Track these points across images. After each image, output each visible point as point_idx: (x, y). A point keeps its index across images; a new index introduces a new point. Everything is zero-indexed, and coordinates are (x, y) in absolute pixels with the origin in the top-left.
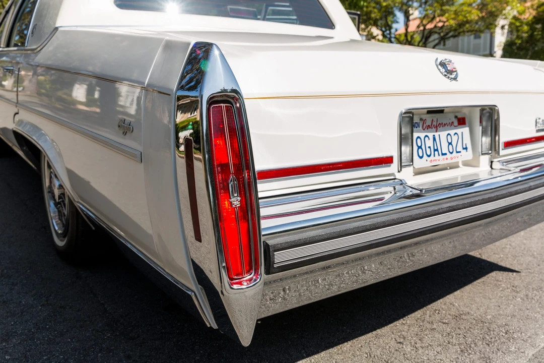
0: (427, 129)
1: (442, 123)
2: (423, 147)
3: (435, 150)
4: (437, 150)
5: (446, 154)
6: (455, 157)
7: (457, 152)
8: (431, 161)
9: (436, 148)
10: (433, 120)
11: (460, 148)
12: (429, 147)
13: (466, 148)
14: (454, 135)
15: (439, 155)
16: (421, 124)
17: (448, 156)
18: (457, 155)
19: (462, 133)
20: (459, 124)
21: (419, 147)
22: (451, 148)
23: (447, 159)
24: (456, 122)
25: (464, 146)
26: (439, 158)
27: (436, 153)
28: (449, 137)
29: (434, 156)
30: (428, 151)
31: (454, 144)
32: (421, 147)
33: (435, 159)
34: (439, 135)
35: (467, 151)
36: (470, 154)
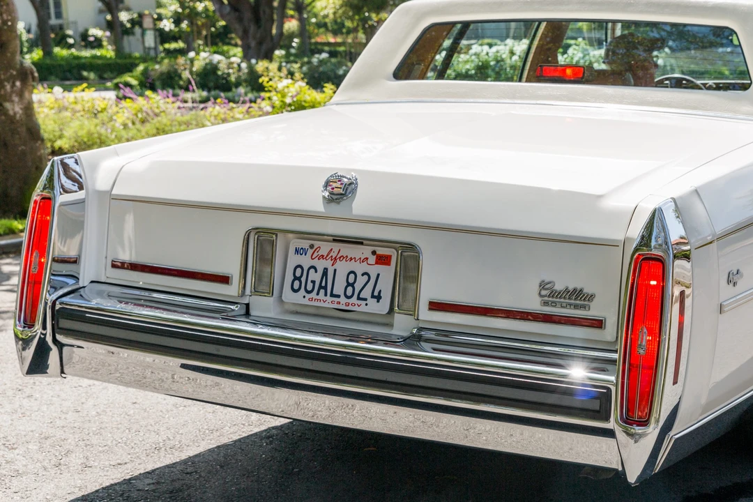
0: (319, 259)
1: (347, 257)
2: (303, 279)
3: (320, 287)
4: (325, 288)
5: (338, 296)
6: (353, 305)
7: (359, 298)
8: (311, 299)
9: (323, 284)
10: (331, 250)
11: (367, 293)
12: (313, 282)
13: (378, 298)
14: (363, 275)
15: (326, 295)
16: (310, 252)
17: (343, 300)
18: (360, 302)
19: (378, 275)
20: (377, 263)
21: (296, 278)
22: (350, 289)
23: (339, 303)
24: (372, 259)
25: (376, 294)
26: (325, 298)
27: (322, 291)
28: (352, 276)
29: (318, 294)
30: (310, 287)
31: (358, 286)
32: (299, 279)
33: (318, 297)
34: (335, 270)
35: (378, 301)
36: (383, 306)
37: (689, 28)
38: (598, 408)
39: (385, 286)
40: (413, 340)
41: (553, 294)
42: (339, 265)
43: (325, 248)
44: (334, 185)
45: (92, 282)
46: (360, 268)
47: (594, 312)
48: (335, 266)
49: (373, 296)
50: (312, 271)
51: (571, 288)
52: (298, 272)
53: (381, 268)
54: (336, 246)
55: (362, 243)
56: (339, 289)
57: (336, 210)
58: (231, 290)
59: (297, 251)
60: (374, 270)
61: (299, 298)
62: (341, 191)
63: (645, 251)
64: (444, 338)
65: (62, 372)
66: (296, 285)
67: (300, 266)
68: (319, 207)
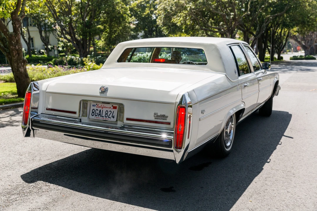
0: (99, 108)
1: (106, 107)
2: (95, 113)
3: (99, 115)
5: (104, 117)
6: (107, 119)
7: (109, 117)
8: (97, 118)
9: (100, 114)
11: (111, 116)
12: (97, 113)
13: (114, 117)
14: (110, 111)
15: (100, 116)
16: (96, 106)
17: (105, 118)
18: (109, 118)
21: (93, 112)
22: (106, 115)
23: (104, 119)
24: (112, 107)
25: (113, 116)
26: (100, 117)
27: (99, 116)
28: (107, 112)
30: (96, 115)
31: (108, 114)
32: (94, 112)
33: (98, 117)
36: (115, 119)
37: (192, 49)
38: (169, 145)
39: (115, 114)
40: (122, 128)
41: (158, 116)
42: (104, 109)
43: (100, 105)
44: (102, 89)
45: (41, 113)
46: (109, 110)
47: (168, 120)
49: (112, 117)
50: (97, 110)
51: (162, 115)
52: (93, 110)
53: (114, 110)
54: (103, 104)
55: (109, 104)
56: (104, 115)
57: (103, 95)
58: (76, 115)
59: (93, 106)
60: (112, 110)
61: (94, 117)
62: (104, 90)
63: (181, 105)
64: (130, 127)
65: (34, 136)
66: (93, 114)
67: (94, 109)
68: (99, 94)
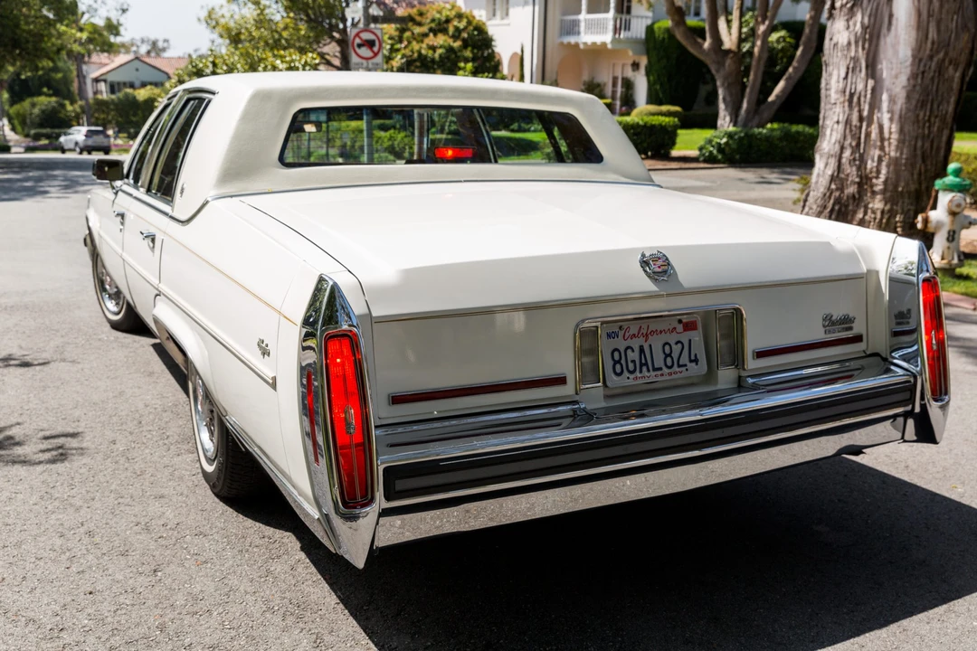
1: (656, 330)
2: (623, 362)
3: (641, 365)
4: (646, 364)
5: (660, 369)
6: (675, 373)
7: (679, 366)
8: (635, 379)
9: (643, 361)
10: (641, 327)
11: (684, 360)
12: (633, 361)
13: (696, 361)
14: (677, 343)
15: (648, 371)
16: (621, 333)
17: (666, 370)
18: (681, 369)
19: (690, 340)
20: (685, 330)
21: (616, 362)
22: (669, 361)
23: (662, 375)
24: (680, 328)
25: (693, 358)
26: (647, 374)
27: (644, 369)
28: (667, 348)
29: (641, 372)
30: (631, 366)
31: (675, 355)
32: (619, 362)
33: (642, 375)
34: (650, 346)
35: (697, 364)
36: (702, 367)
39: (699, 350)
41: (833, 323)
43: (634, 327)
46: (672, 339)
48: (649, 342)
49: (691, 361)
50: (629, 351)
51: (841, 316)
52: (616, 354)
53: (691, 334)
56: (659, 362)
58: (567, 390)
59: (609, 336)
60: (685, 338)
61: (626, 381)
62: (666, 268)
66: (618, 368)
67: (616, 350)
